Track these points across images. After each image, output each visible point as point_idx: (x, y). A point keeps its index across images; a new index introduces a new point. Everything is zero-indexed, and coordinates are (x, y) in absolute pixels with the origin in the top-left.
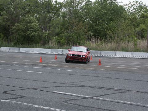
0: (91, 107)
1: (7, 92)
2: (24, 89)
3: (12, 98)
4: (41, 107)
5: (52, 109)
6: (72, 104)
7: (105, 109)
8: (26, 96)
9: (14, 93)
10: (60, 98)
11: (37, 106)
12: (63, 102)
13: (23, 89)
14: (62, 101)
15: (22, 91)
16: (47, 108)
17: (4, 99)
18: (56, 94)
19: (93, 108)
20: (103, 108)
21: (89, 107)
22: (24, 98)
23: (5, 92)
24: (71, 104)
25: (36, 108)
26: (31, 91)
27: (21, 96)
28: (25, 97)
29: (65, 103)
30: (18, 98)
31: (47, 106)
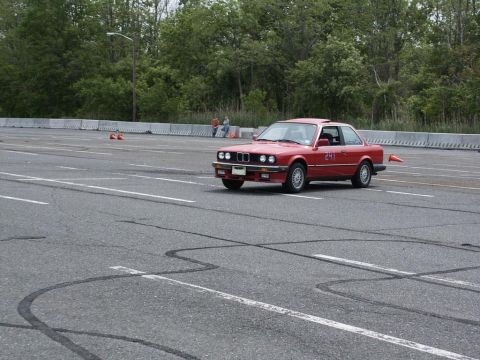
0: (389, 305)
1: (179, 254)
2: (233, 244)
3: (178, 268)
4: (238, 299)
5: (267, 305)
6: (339, 293)
7: (426, 314)
8: (222, 265)
9: (195, 258)
10: (317, 276)
11: (229, 297)
12: (318, 286)
13: (230, 244)
14: (316, 283)
15: (221, 251)
16: (254, 303)
17: (152, 273)
18: (314, 261)
19: (395, 307)
20: (426, 310)
21: (384, 304)
22: (212, 270)
23: (171, 254)
24: (335, 292)
25: (224, 301)
26: (248, 251)
27: (208, 265)
28: (218, 267)
29: (319, 290)
30: (193, 271)
31: (257, 299)
